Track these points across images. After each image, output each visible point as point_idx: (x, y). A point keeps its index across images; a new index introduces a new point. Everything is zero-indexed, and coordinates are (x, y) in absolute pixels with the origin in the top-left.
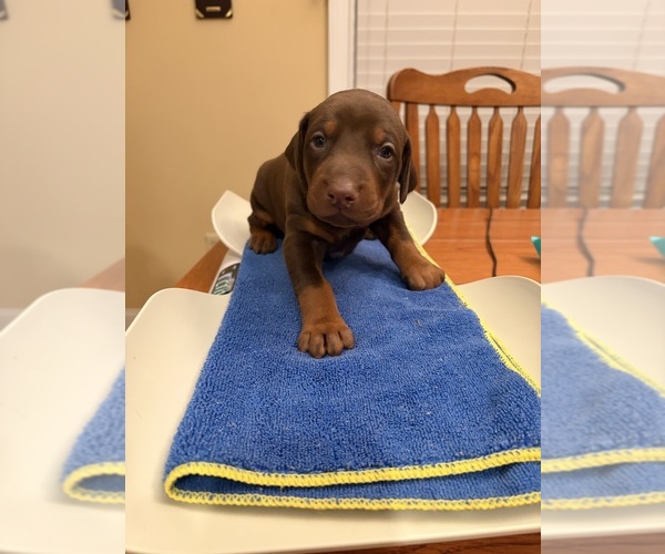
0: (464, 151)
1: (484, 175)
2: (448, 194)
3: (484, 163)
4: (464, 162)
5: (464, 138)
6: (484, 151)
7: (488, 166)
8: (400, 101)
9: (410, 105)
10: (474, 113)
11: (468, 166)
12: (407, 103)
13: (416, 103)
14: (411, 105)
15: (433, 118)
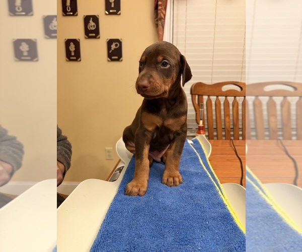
0: (223, 113)
1: (232, 123)
2: (217, 131)
3: (231, 118)
4: (223, 118)
5: (222, 107)
6: (231, 113)
7: (233, 119)
8: (196, 94)
10: (226, 99)
11: (225, 119)
13: (203, 95)
14: (200, 96)
15: (209, 101)
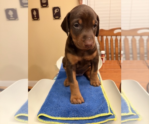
0: (114, 45)
2: (111, 55)
5: (114, 42)
7: (120, 48)
9: (102, 37)
10: (116, 37)
11: (115, 48)
12: (101, 36)
15: (107, 39)
